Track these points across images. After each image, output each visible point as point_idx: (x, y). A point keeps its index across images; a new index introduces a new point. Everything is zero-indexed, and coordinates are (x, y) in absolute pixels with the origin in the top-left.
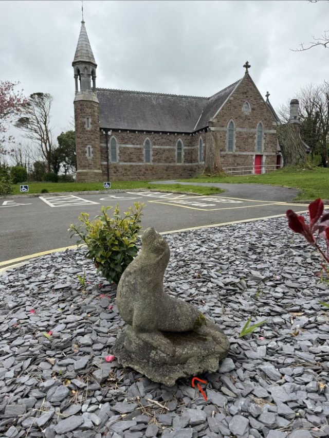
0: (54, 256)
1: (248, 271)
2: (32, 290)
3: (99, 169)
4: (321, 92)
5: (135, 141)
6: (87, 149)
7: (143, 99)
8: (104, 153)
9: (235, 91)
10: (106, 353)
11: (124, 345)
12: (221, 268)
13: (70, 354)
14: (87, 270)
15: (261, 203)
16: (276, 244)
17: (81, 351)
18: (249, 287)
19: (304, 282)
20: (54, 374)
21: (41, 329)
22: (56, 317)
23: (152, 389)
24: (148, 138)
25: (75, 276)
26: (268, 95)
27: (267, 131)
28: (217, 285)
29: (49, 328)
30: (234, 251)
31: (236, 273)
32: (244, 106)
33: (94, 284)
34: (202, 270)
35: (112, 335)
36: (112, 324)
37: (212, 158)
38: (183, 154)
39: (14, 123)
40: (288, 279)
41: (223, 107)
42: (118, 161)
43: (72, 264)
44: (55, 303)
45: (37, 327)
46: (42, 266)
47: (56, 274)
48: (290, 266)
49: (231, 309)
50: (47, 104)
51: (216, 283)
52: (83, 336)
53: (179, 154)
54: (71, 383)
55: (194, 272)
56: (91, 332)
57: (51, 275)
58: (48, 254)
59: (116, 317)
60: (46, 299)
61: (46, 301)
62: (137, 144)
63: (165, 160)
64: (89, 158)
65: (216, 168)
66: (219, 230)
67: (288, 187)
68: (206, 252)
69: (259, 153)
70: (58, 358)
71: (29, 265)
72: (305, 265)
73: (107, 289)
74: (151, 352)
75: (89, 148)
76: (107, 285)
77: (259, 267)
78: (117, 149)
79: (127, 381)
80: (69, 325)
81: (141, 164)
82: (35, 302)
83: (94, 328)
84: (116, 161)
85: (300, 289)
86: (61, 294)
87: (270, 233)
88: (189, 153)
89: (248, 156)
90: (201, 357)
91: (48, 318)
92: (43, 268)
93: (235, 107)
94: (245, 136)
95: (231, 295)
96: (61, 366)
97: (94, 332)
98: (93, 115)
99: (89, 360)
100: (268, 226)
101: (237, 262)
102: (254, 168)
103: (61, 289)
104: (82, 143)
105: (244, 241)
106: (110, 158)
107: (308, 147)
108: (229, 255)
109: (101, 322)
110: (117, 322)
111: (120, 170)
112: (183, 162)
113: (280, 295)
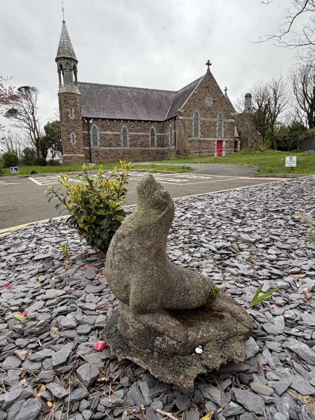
0: (36, 226)
1: (236, 234)
2: (9, 262)
3: (82, 153)
4: (269, 88)
5: (113, 128)
6: (71, 136)
7: (119, 92)
8: (87, 139)
9: (199, 85)
10: (95, 337)
11: (117, 327)
12: (210, 233)
13: (47, 341)
14: (71, 239)
15: (228, 178)
16: (256, 209)
17: (62, 337)
18: (241, 250)
19: (294, 243)
20: (24, 374)
21: (13, 308)
22: (33, 293)
23: (161, 393)
24: (124, 126)
25: (58, 246)
26: (226, 90)
27: (226, 120)
28: (210, 250)
29: (24, 307)
30: (218, 217)
31: (226, 237)
32: (207, 98)
33: (78, 253)
34: (191, 235)
35: (101, 312)
36: (100, 298)
37: (182, 142)
38: (156, 139)
39: (4, 114)
40: (277, 241)
41: (189, 99)
42: (99, 146)
43: (56, 234)
44: (35, 275)
45: (8, 306)
46: (24, 236)
47: (38, 243)
48: (275, 228)
49: (230, 274)
50: (34, 96)
51: (208, 248)
52: (65, 315)
53: (153, 140)
54: (47, 389)
55: (183, 238)
56: (76, 310)
57: (32, 245)
58: (31, 225)
59: (105, 290)
60: (23, 271)
61: (23, 273)
62: (116, 131)
63: (140, 145)
64: (73, 144)
65: (185, 151)
66: (198, 199)
67: (247, 165)
68: (191, 218)
69: (220, 139)
70: (31, 349)
71: (10, 236)
72: (288, 227)
73: (93, 258)
74: (155, 339)
75: (73, 135)
76: (93, 254)
77: (246, 230)
78: (98, 135)
79: (124, 381)
80: (48, 303)
81: (119, 148)
82: (11, 276)
83: (79, 305)
84: (97, 146)
85: (291, 250)
86: (42, 265)
87: (247, 200)
88: (161, 139)
89: (211, 141)
90: (221, 341)
91: (23, 294)
92: (24, 238)
93: (200, 100)
94: (208, 124)
95: (226, 260)
96: (34, 361)
97: (78, 309)
98: (75, 106)
99: (73, 350)
100: (241, 194)
101: (224, 227)
102: (216, 152)
103: (42, 259)
104: (67, 130)
105: (225, 208)
106: (92, 143)
107: (259, 134)
108: (215, 220)
109: (87, 297)
110: (107, 296)
111: (101, 154)
112: (156, 146)
113: (274, 257)
